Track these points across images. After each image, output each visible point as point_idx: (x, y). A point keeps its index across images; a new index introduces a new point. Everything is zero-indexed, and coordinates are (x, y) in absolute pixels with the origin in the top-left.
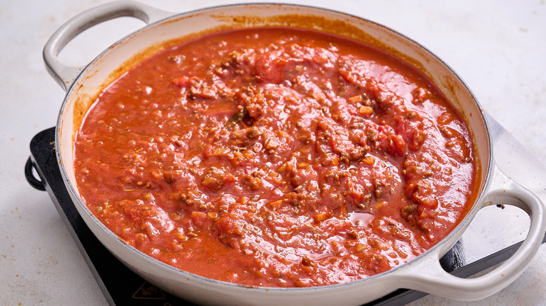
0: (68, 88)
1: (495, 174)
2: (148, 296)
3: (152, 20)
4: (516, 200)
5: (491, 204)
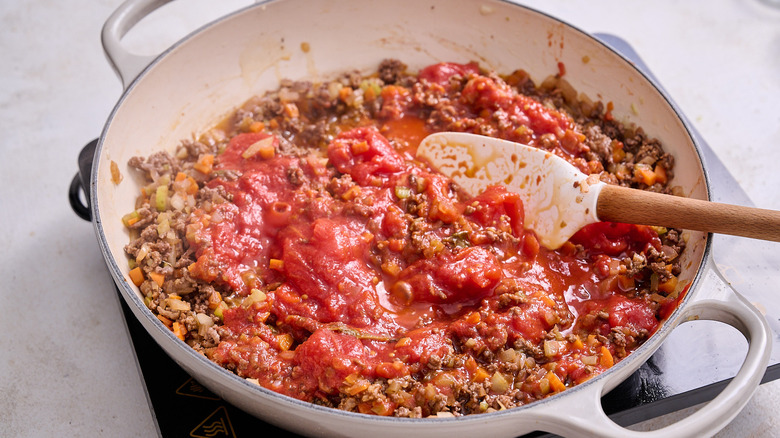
0: (126, 86)
2: (197, 393)
5: (696, 319)
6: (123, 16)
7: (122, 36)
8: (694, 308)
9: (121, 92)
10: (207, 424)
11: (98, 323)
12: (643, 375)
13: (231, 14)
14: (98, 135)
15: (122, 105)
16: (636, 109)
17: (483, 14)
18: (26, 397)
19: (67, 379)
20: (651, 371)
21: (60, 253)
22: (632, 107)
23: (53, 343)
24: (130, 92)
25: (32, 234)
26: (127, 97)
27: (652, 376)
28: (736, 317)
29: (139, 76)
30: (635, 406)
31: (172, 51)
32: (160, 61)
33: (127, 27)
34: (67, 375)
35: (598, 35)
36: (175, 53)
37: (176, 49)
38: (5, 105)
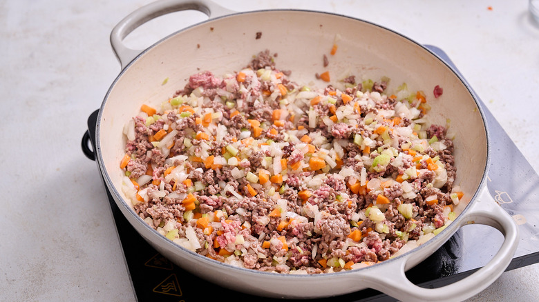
0: (123, 68)
1: (481, 195)
2: (158, 265)
3: (214, 15)
5: (473, 223)
6: (124, 25)
7: (123, 38)
8: (471, 215)
9: (120, 71)
10: (164, 284)
11: (98, 225)
12: (443, 258)
14: (99, 107)
19: (77, 259)
21: (76, 181)
24: (125, 72)
25: (58, 169)
27: (450, 260)
28: (496, 221)
29: (131, 62)
30: (438, 278)
31: (154, 47)
32: (146, 53)
33: (126, 33)
34: (78, 257)
35: (426, 45)
37: (156, 46)
38: (43, 90)
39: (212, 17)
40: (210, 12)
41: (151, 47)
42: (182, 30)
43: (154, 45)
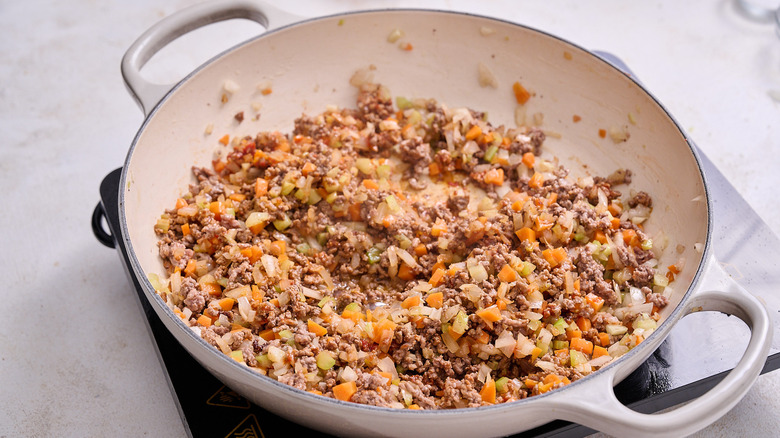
0: (147, 113)
1: (709, 268)
2: (227, 403)
3: (274, 25)
4: (735, 307)
5: (700, 310)
6: (141, 48)
7: (140, 68)
8: (697, 299)
9: (143, 119)
10: (238, 431)
11: (125, 345)
12: (652, 368)
13: (243, 43)
14: (122, 164)
15: (144, 131)
16: (634, 119)
17: (482, 35)
18: (60, 418)
19: (98, 399)
20: (659, 364)
21: (85, 280)
22: (629, 117)
23: (82, 366)
24: (151, 119)
25: (56, 264)
26: (149, 124)
27: (660, 369)
28: (738, 306)
29: (159, 103)
30: (645, 397)
31: (189, 80)
32: (179, 89)
33: (145, 59)
34: (98, 396)
36: (193, 80)
37: (193, 77)
38: (23, 145)
39: (272, 27)
40: (267, 22)
41: (185, 79)
42: (229, 50)
43: (189, 76)
